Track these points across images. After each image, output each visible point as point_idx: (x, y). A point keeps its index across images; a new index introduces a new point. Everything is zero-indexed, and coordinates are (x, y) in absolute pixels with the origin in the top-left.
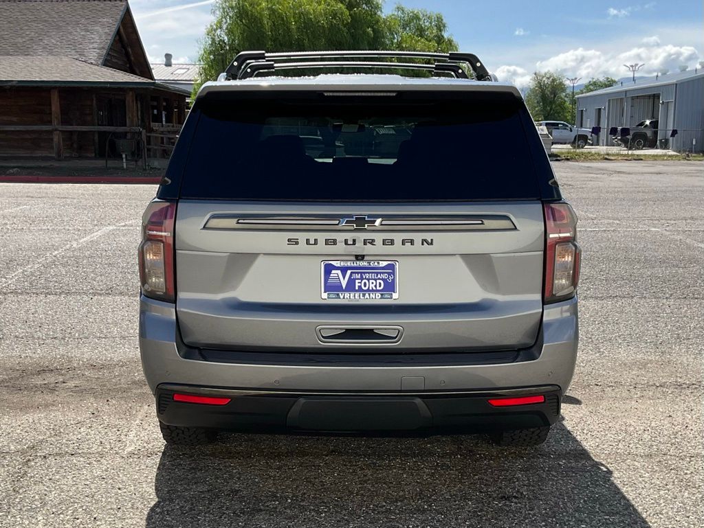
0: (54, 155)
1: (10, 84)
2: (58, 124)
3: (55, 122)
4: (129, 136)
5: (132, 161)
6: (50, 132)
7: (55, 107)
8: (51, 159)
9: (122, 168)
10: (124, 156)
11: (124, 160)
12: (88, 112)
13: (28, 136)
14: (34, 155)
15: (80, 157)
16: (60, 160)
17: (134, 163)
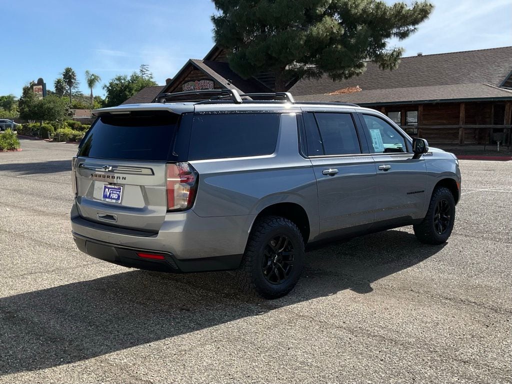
0: (459, 142)
1: (435, 102)
2: (463, 124)
3: (461, 123)
4: (505, 131)
5: (505, 146)
6: (458, 129)
7: (462, 114)
8: (457, 144)
9: (496, 151)
10: (498, 143)
11: (498, 146)
12: (488, 116)
13: (451, 131)
14: (453, 143)
15: (479, 144)
16: (461, 146)
17: (506, 148)
